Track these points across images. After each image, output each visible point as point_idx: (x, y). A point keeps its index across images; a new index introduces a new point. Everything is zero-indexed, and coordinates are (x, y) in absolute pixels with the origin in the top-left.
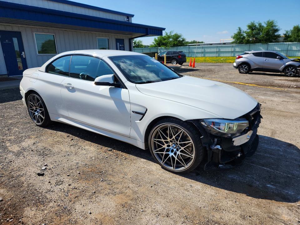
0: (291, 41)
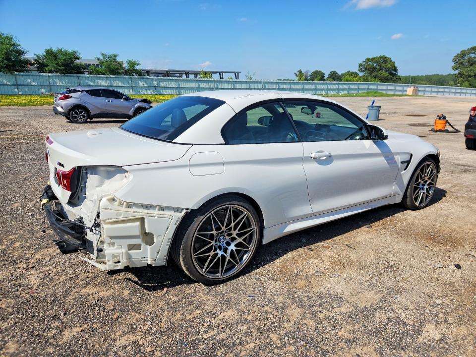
0: (50, 72)
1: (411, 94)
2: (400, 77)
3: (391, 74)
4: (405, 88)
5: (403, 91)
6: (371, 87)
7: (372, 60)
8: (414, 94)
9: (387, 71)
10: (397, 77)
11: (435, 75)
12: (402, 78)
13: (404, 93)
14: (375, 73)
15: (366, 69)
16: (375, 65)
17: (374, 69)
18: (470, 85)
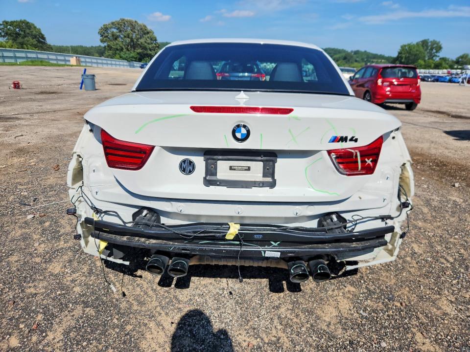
1: (75, 64)
2: (50, 45)
3: (39, 41)
4: (67, 58)
5: (65, 60)
6: (29, 55)
7: (12, 23)
8: (78, 64)
9: (34, 38)
10: (48, 46)
11: (79, 46)
12: (53, 47)
13: (68, 63)
14: (20, 40)
15: (7, 34)
16: (17, 30)
17: (18, 35)
18: (121, 57)
